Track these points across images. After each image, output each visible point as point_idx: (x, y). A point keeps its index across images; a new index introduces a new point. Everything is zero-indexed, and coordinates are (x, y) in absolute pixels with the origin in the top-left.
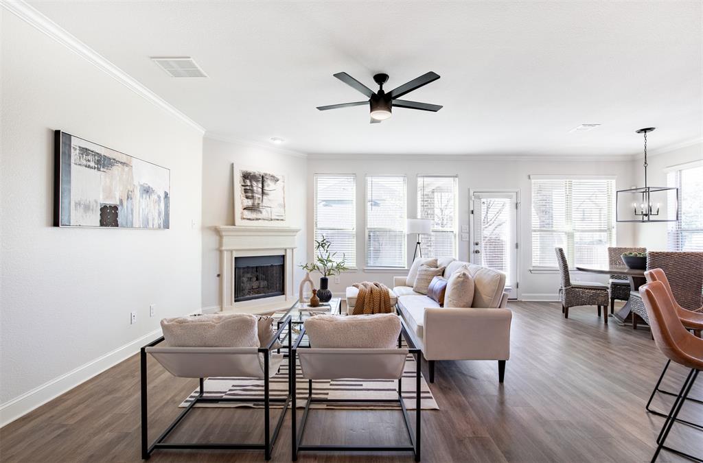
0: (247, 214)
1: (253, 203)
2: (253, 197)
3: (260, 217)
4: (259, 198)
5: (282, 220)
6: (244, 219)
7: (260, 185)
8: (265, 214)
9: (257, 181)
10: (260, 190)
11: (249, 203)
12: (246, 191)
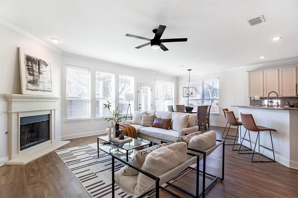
0: (30, 86)
1: (34, 79)
2: (33, 75)
3: (38, 89)
4: (37, 76)
5: (50, 91)
6: (28, 89)
7: (37, 67)
8: (41, 87)
9: (36, 64)
10: (37, 70)
11: (31, 78)
12: (28, 69)
